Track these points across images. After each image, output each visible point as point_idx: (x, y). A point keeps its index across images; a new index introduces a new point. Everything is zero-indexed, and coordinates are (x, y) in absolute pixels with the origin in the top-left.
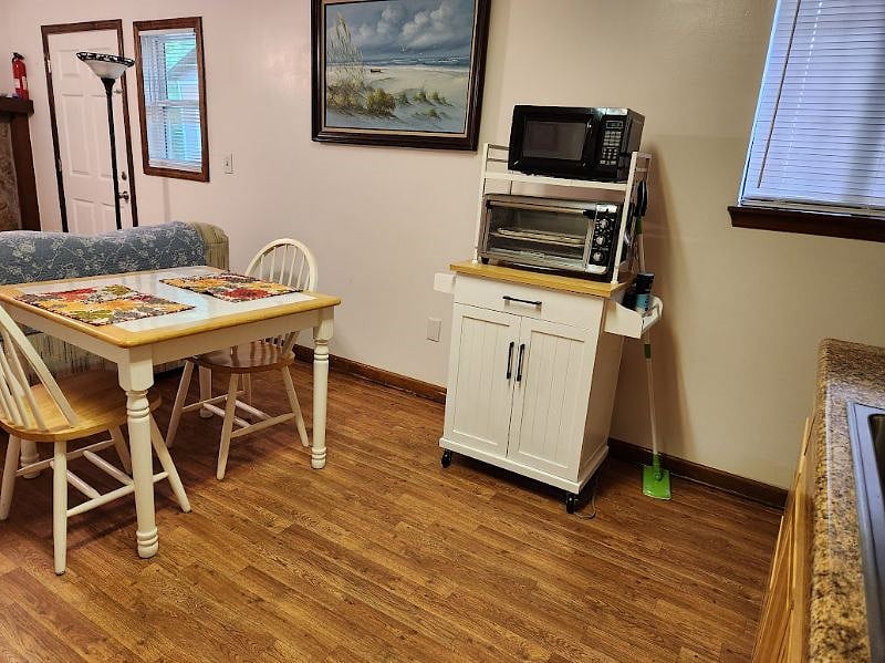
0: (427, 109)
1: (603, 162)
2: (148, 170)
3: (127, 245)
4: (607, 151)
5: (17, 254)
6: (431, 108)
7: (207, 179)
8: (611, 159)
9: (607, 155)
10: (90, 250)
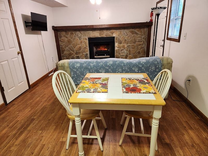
2: (168, 39)
3: (136, 63)
5: (108, 64)
7: (179, 41)
10: (125, 64)
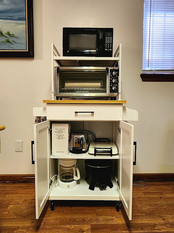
0: (4, 39)
1: (106, 50)
4: (107, 45)
6: (6, 39)
8: (110, 48)
9: (107, 47)
